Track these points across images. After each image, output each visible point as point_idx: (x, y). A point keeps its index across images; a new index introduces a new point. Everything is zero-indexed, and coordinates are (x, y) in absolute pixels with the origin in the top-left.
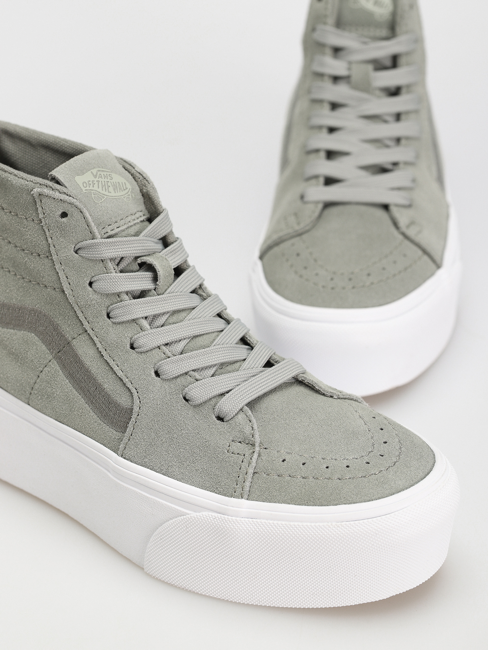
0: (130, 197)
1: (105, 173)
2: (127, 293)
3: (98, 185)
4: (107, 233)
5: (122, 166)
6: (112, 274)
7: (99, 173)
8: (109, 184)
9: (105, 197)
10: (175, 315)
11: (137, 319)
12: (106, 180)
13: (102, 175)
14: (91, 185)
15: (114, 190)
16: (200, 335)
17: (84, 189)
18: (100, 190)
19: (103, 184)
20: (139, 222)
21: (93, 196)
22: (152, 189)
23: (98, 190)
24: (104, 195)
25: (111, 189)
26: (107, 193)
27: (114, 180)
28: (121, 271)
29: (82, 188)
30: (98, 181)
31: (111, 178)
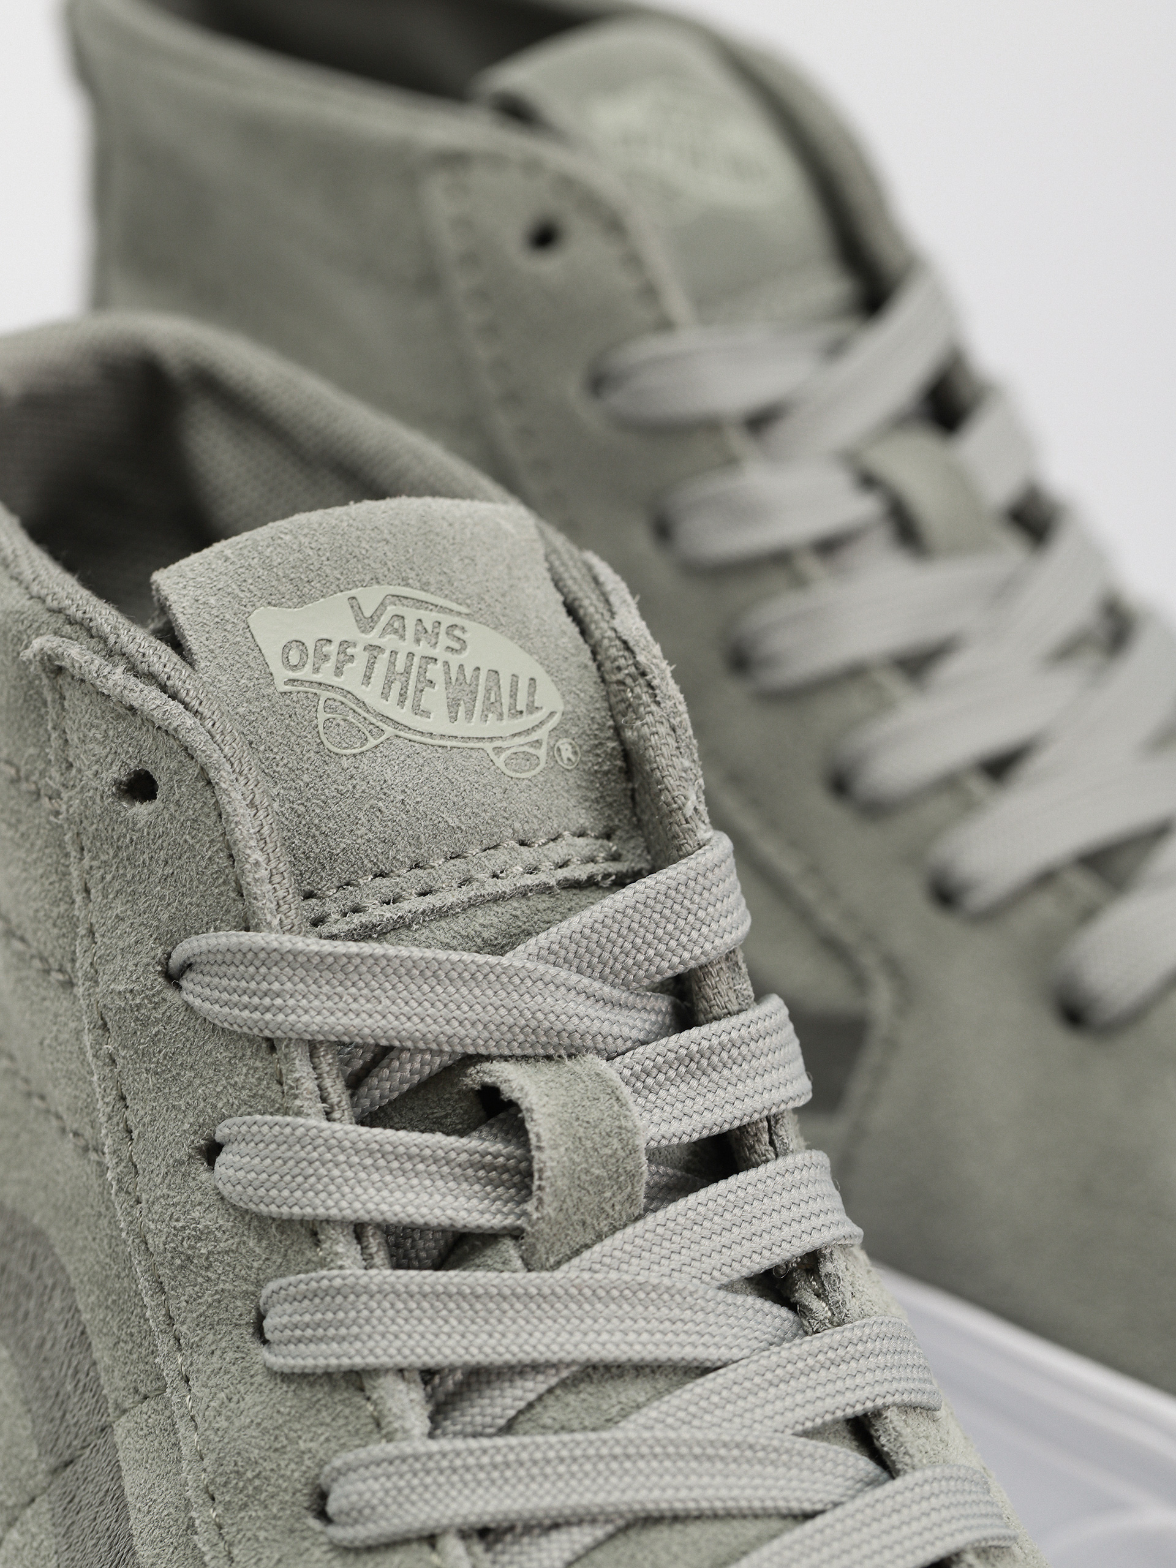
0: (542, 752)
1: (429, 618)
2: (359, 1230)
3: (370, 666)
4: (356, 910)
5: (561, 599)
6: (300, 1120)
7: (391, 610)
8: (435, 672)
9: (389, 730)
10: (582, 1386)
11: (374, 1372)
12: (423, 649)
13: (411, 623)
14: (330, 665)
15: (453, 705)
16: (677, 1518)
17: (281, 674)
18: (370, 695)
19: (400, 666)
20: (553, 882)
21: (322, 716)
22: (663, 730)
23: (362, 692)
24: (386, 719)
25: (436, 698)
26: (403, 714)
27: (468, 659)
28: (368, 1119)
29: (272, 669)
30: (374, 649)
31: (456, 646)
